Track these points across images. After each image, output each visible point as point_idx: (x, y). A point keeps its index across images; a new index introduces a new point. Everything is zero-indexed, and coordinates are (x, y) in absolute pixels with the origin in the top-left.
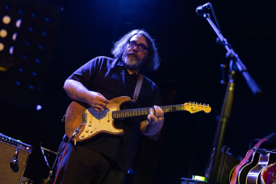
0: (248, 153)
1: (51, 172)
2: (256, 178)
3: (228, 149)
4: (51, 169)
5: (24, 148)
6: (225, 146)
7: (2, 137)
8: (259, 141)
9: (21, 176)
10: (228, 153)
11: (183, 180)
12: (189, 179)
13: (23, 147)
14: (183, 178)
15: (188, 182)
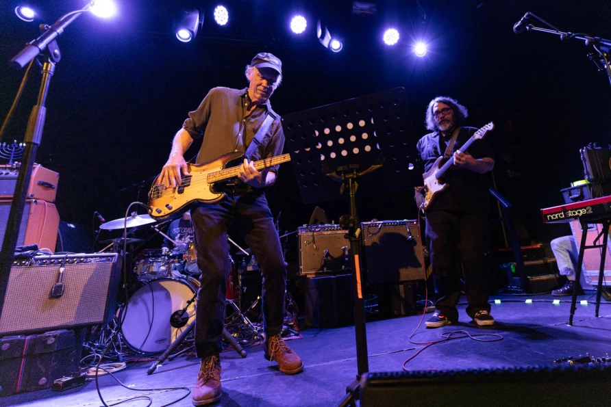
11: (564, 191)
12: (569, 188)
14: (562, 190)
15: (570, 190)
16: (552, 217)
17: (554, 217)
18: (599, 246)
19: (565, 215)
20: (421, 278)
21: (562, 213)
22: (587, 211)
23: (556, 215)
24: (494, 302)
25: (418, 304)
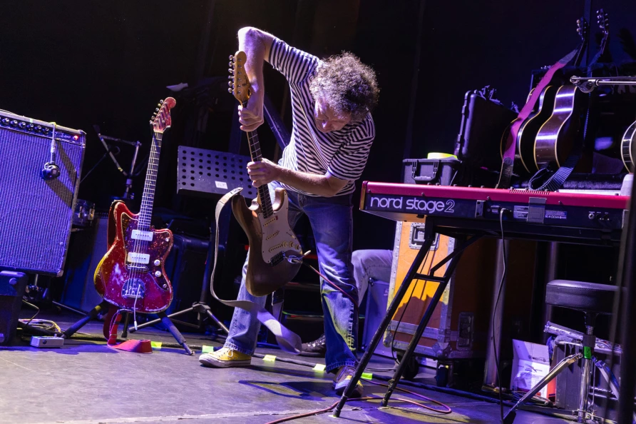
0: (530, 94)
1: (129, 182)
2: (552, 141)
3: (492, 92)
4: (128, 177)
5: (67, 139)
6: (487, 87)
7: (3, 117)
8: (548, 69)
9: (73, 198)
10: (493, 100)
11: (410, 164)
12: (422, 160)
13: (66, 136)
14: (406, 160)
15: (419, 165)
16: (380, 202)
17: (384, 203)
18: (437, 279)
19: (405, 205)
20: (49, 269)
21: (401, 201)
22: (445, 208)
23: (388, 201)
24: (201, 349)
25: (20, 324)
